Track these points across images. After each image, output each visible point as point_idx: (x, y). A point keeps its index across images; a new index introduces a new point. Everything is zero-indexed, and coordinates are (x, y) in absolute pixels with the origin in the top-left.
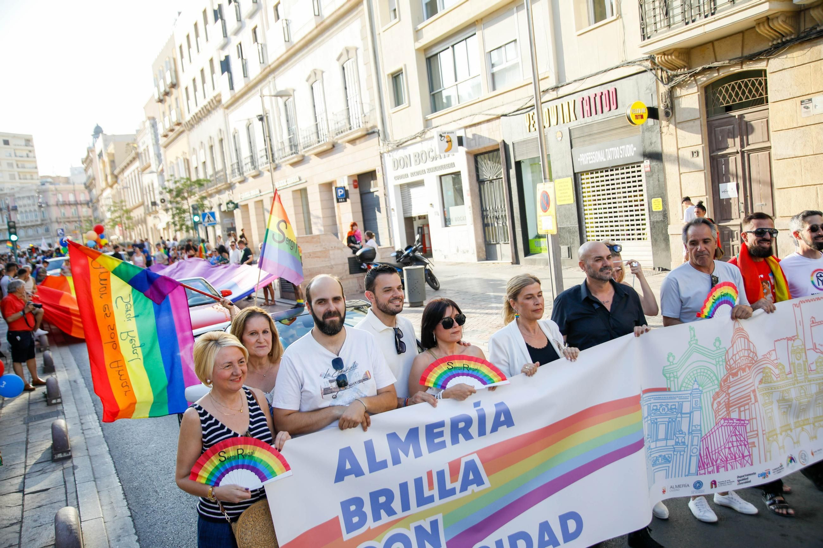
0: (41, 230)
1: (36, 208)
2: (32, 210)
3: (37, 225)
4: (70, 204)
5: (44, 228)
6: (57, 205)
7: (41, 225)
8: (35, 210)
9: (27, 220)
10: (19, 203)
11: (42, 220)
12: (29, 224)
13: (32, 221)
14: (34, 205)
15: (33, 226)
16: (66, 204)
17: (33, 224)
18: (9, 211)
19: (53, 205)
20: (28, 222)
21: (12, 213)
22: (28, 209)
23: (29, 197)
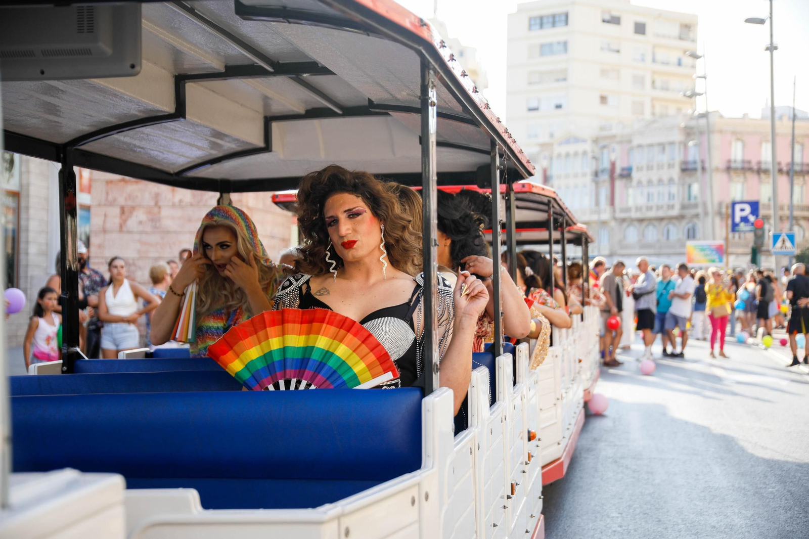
0: (677, 232)
1: (676, 173)
2: (665, 178)
3: (671, 219)
4: (760, 171)
5: (684, 225)
6: (728, 169)
7: (681, 218)
8: (671, 180)
9: (651, 204)
10: (637, 160)
11: (683, 207)
12: (652, 214)
13: (659, 208)
14: (670, 166)
15: (661, 219)
16: (751, 169)
17: (661, 214)
18: (612, 179)
19: (717, 169)
20: (649, 208)
21: (619, 184)
22: (654, 176)
23: (662, 146)
